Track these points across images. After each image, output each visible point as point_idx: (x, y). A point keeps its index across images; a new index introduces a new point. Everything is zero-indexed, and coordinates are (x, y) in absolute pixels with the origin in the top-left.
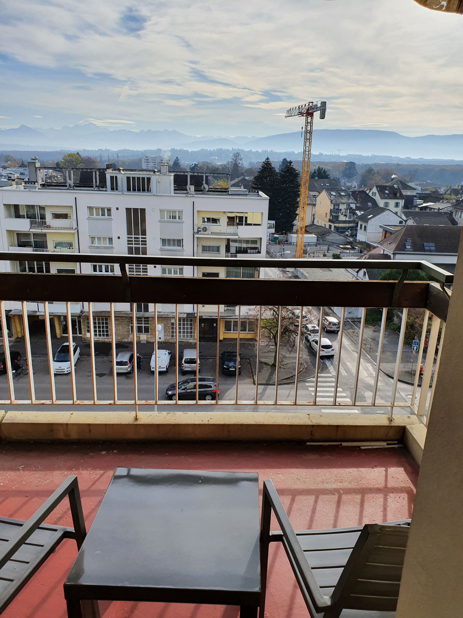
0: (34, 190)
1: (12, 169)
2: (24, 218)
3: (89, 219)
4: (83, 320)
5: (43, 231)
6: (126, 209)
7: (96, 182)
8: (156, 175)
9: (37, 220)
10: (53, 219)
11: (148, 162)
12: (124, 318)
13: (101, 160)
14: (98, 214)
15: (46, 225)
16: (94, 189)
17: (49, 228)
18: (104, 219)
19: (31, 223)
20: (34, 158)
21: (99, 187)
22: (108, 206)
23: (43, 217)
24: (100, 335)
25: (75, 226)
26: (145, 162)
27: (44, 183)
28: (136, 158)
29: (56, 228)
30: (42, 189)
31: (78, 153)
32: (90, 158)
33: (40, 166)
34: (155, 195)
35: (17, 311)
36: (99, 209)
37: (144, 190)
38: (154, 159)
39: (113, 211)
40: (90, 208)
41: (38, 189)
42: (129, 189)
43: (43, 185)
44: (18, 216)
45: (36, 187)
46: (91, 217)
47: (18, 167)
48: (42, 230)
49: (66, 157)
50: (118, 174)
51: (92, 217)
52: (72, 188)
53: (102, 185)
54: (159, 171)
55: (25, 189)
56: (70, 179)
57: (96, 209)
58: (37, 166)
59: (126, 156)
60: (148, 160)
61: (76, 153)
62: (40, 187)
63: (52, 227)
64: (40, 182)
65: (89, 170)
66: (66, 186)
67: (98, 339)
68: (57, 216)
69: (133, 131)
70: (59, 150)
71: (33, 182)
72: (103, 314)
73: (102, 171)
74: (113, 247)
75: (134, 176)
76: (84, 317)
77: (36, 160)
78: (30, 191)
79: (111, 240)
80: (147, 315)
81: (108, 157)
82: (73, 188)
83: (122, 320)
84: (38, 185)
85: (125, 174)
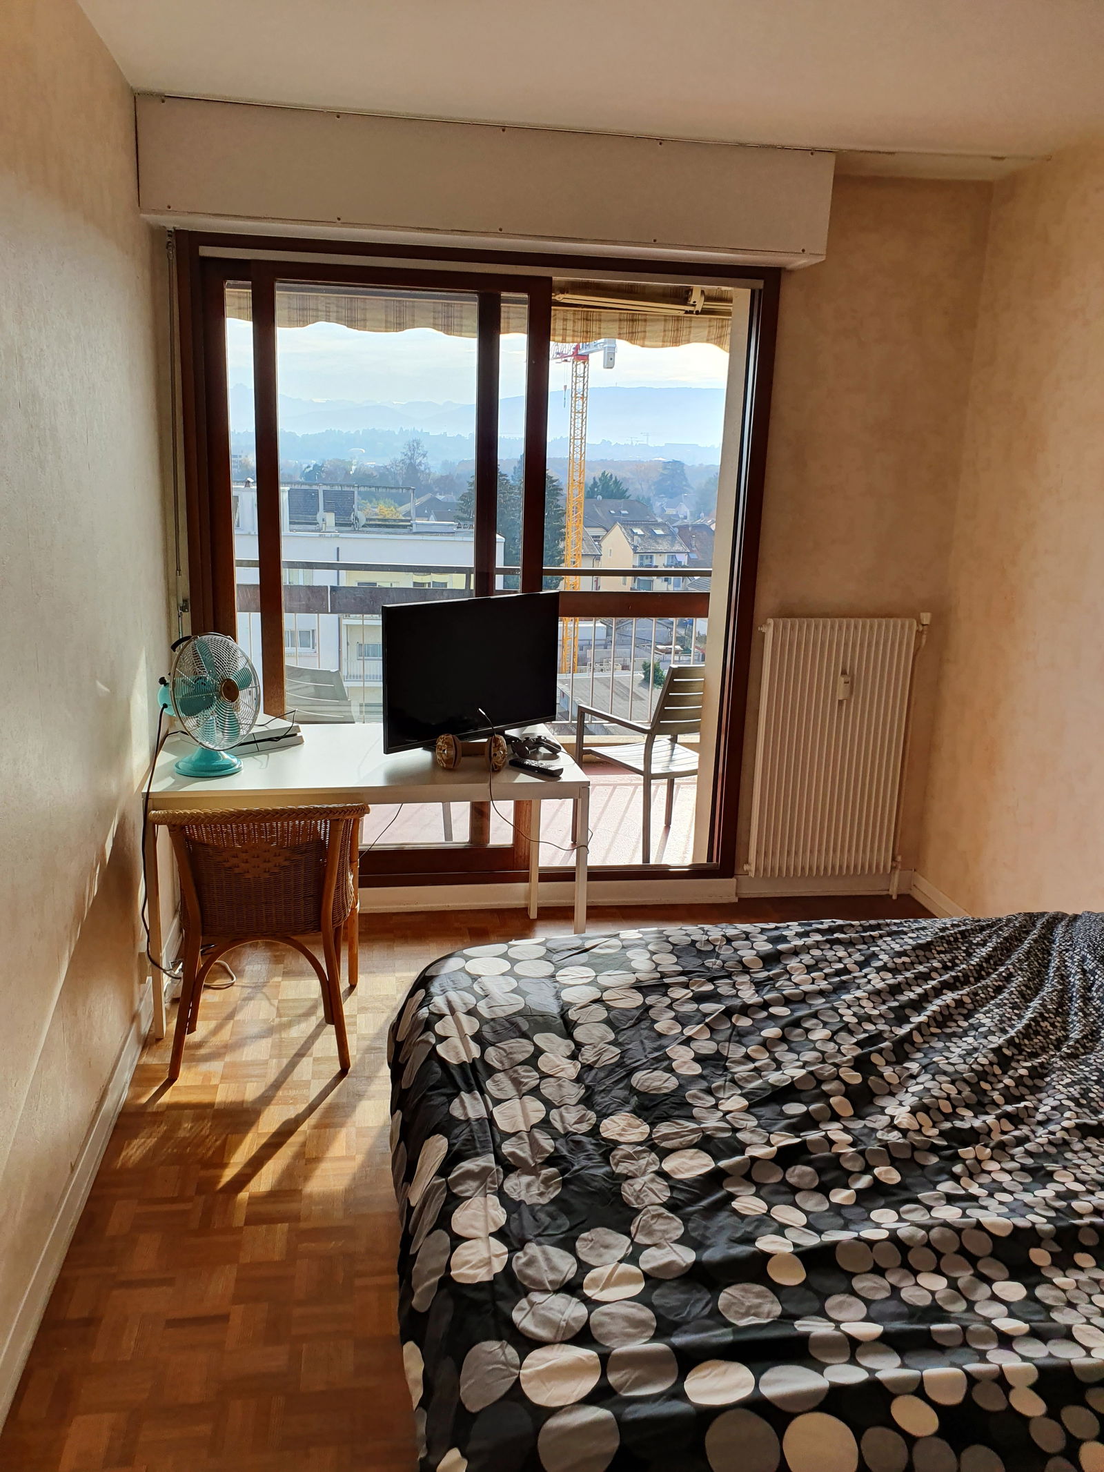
34: (249, 534)
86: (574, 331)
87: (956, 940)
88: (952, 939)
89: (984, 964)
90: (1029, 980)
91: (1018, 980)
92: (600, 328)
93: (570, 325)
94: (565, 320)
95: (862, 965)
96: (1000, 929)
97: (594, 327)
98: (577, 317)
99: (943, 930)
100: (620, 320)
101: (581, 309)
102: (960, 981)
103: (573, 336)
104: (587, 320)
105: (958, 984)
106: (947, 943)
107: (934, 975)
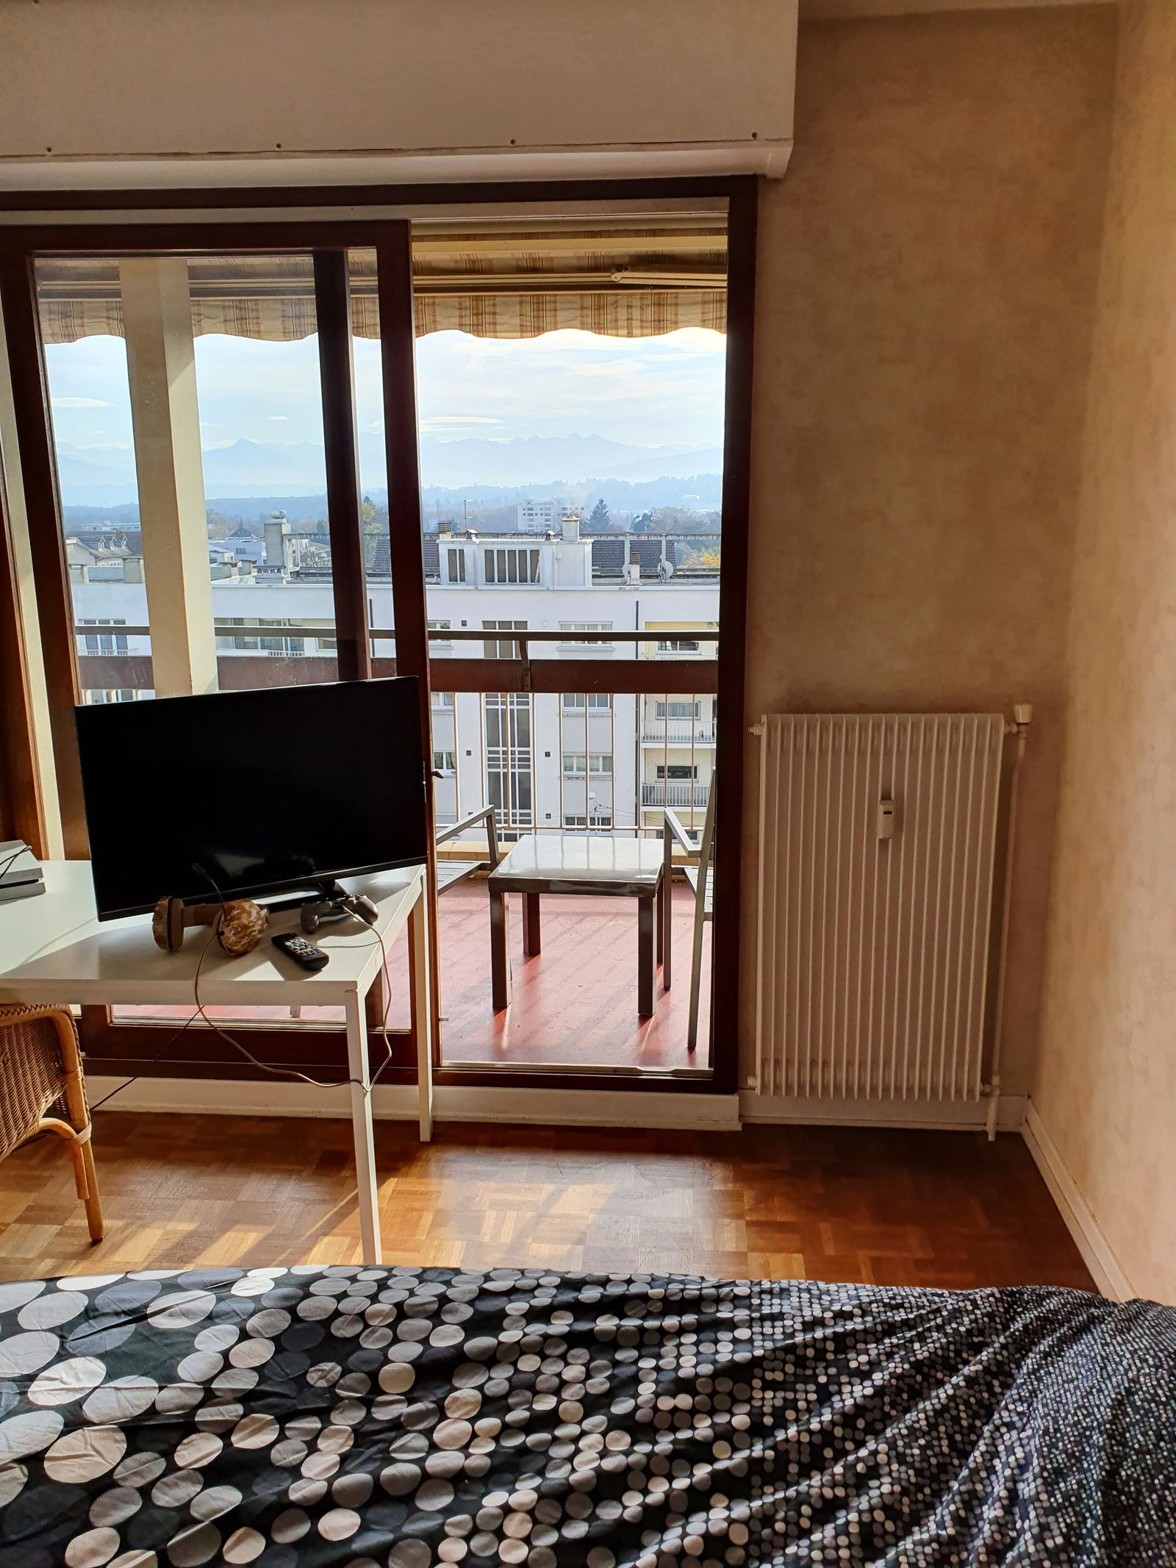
1: (216, 541)
2: (256, 648)
6: (484, 621)
8: (552, 544)
10: (320, 650)
11: (531, 515)
20: (277, 513)
22: (445, 616)
23: (296, 645)
26: (524, 514)
28: (503, 506)
30: (295, 583)
31: (367, 500)
33: (290, 532)
34: (548, 590)
37: (523, 580)
38: (546, 507)
41: (288, 582)
42: (490, 579)
43: (296, 575)
44: (239, 643)
45: (283, 578)
47: (232, 536)
50: (465, 543)
54: (559, 535)
55: (258, 583)
58: (284, 532)
59: (479, 501)
60: (532, 509)
62: (291, 579)
64: (291, 568)
69: (497, 442)
71: (275, 567)
73: (429, 538)
75: (501, 548)
77: (283, 517)
78: (270, 587)
81: (438, 508)
84: (286, 575)
85: (480, 543)
86: (642, 321)
87: (820, 1354)
88: (810, 1352)
89: (838, 1432)
90: (905, 1492)
91: (883, 1487)
92: (676, 314)
93: (636, 313)
94: (629, 307)
95: (592, 1404)
96: (921, 1338)
97: (669, 313)
98: (645, 302)
99: (809, 1326)
100: (704, 303)
101: (649, 291)
102: (763, 1474)
103: (642, 327)
104: (659, 304)
105: (756, 1480)
106: (796, 1365)
107: (720, 1448)
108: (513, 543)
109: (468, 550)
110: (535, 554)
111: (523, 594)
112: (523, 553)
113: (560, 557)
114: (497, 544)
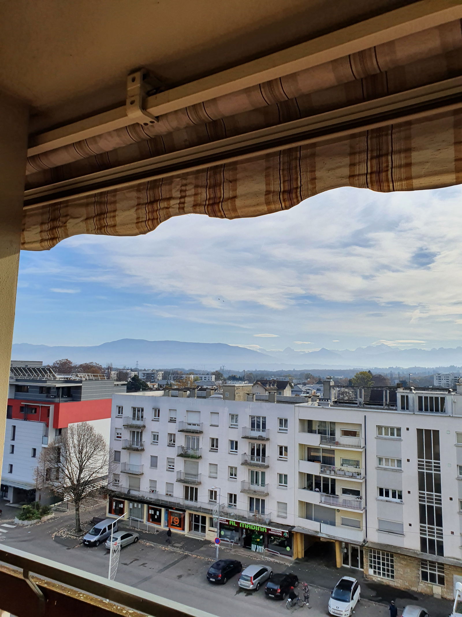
0: (327, 407)
1: (310, 385)
2: (316, 433)
3: (377, 438)
4: (366, 552)
5: (332, 447)
6: (417, 429)
7: (386, 400)
8: (452, 395)
9: (327, 436)
10: (342, 436)
11: (440, 379)
12: (413, 559)
13: (391, 378)
14: (386, 434)
15: (335, 441)
16: (384, 407)
17: (338, 445)
18: (393, 439)
19: (322, 438)
20: (329, 377)
21: (389, 405)
22: (398, 426)
23: (333, 434)
24: (384, 574)
25: (363, 445)
26: (437, 379)
27: (336, 400)
28: (427, 375)
29: (344, 446)
30: (334, 406)
31: (369, 371)
32: (381, 375)
33: (334, 385)
34: (450, 416)
35: (300, 528)
36: (388, 428)
37: (437, 410)
38: (447, 376)
39: (403, 431)
40: (379, 428)
41: (331, 406)
42: (420, 409)
43: (335, 402)
44: (311, 431)
45: (329, 404)
46: (379, 436)
47: (316, 383)
48: (330, 446)
49: (358, 375)
50: (409, 393)
51: (381, 436)
52: (362, 406)
53: (393, 402)
54: (455, 390)
55: (319, 405)
56: (361, 397)
57: (385, 428)
58: (331, 385)
59: (417, 373)
60: (440, 377)
61: (368, 371)
62: (332, 404)
63: (341, 444)
64: (333, 399)
65: (379, 389)
66: (356, 404)
67: (382, 580)
68: (346, 433)
69: (425, 350)
70: (352, 369)
71: (326, 399)
72: (388, 549)
73: (392, 390)
74: (401, 470)
75: (426, 395)
76: (367, 548)
77: (331, 379)
78: (323, 408)
79: (399, 461)
80: (441, 560)
81: (399, 375)
82: (364, 405)
83: (410, 561)
84: (330, 403)
85: (416, 393)
108: (432, 394)
109: (410, 396)
110: (443, 399)
111: (437, 418)
112: (437, 398)
113: (455, 401)
114: (424, 393)
